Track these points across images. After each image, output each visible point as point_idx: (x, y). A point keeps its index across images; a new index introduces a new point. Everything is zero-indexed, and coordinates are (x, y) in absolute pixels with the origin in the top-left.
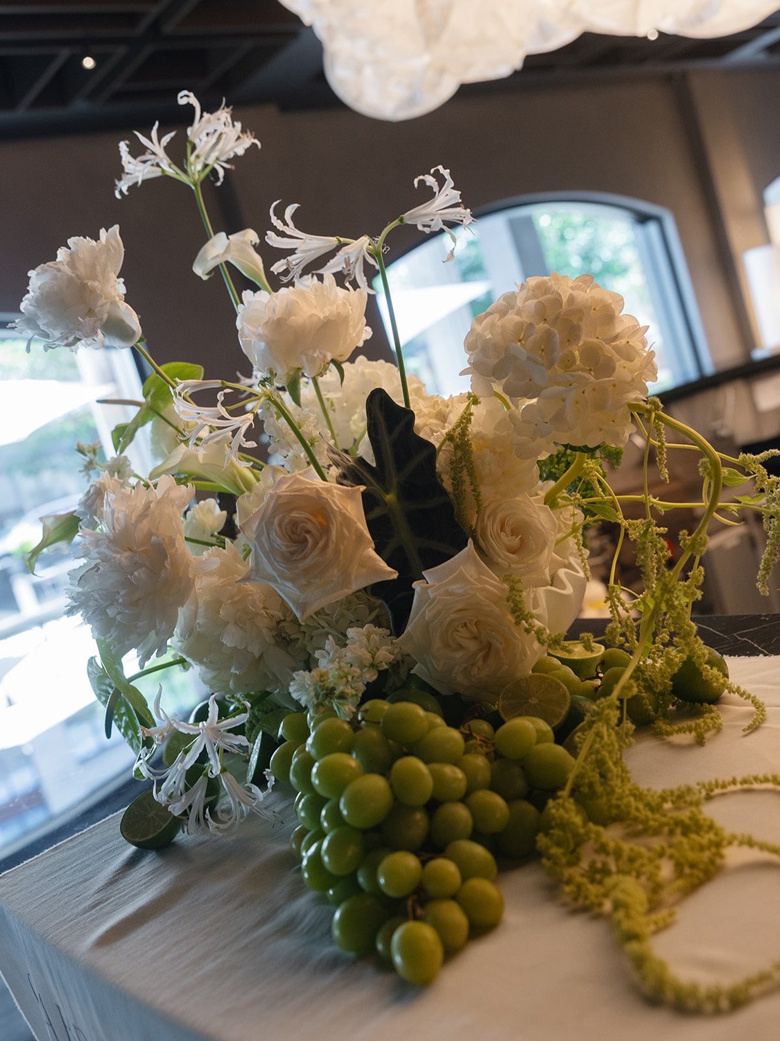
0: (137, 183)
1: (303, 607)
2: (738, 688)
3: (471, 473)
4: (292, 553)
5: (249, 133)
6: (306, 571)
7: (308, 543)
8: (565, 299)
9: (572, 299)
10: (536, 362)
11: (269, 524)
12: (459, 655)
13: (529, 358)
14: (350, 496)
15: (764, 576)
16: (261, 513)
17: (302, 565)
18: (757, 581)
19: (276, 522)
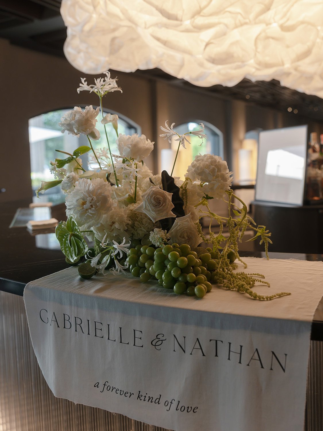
0: (90, 91)
1: (155, 219)
2: (241, 260)
3: (186, 197)
4: (156, 205)
5: (120, 88)
6: (158, 211)
7: (161, 203)
8: (217, 161)
9: (219, 162)
10: (210, 174)
11: (151, 197)
12: (183, 239)
13: (209, 173)
14: (169, 195)
15: (241, 238)
16: (148, 194)
17: (159, 209)
18: (239, 239)
19: (153, 197)
